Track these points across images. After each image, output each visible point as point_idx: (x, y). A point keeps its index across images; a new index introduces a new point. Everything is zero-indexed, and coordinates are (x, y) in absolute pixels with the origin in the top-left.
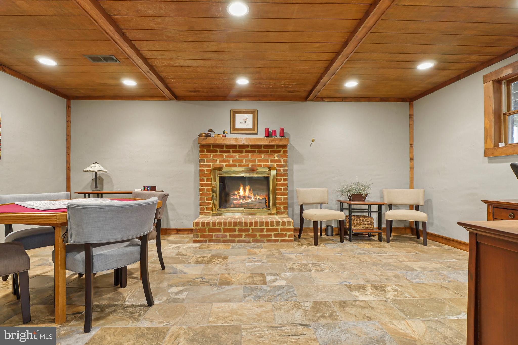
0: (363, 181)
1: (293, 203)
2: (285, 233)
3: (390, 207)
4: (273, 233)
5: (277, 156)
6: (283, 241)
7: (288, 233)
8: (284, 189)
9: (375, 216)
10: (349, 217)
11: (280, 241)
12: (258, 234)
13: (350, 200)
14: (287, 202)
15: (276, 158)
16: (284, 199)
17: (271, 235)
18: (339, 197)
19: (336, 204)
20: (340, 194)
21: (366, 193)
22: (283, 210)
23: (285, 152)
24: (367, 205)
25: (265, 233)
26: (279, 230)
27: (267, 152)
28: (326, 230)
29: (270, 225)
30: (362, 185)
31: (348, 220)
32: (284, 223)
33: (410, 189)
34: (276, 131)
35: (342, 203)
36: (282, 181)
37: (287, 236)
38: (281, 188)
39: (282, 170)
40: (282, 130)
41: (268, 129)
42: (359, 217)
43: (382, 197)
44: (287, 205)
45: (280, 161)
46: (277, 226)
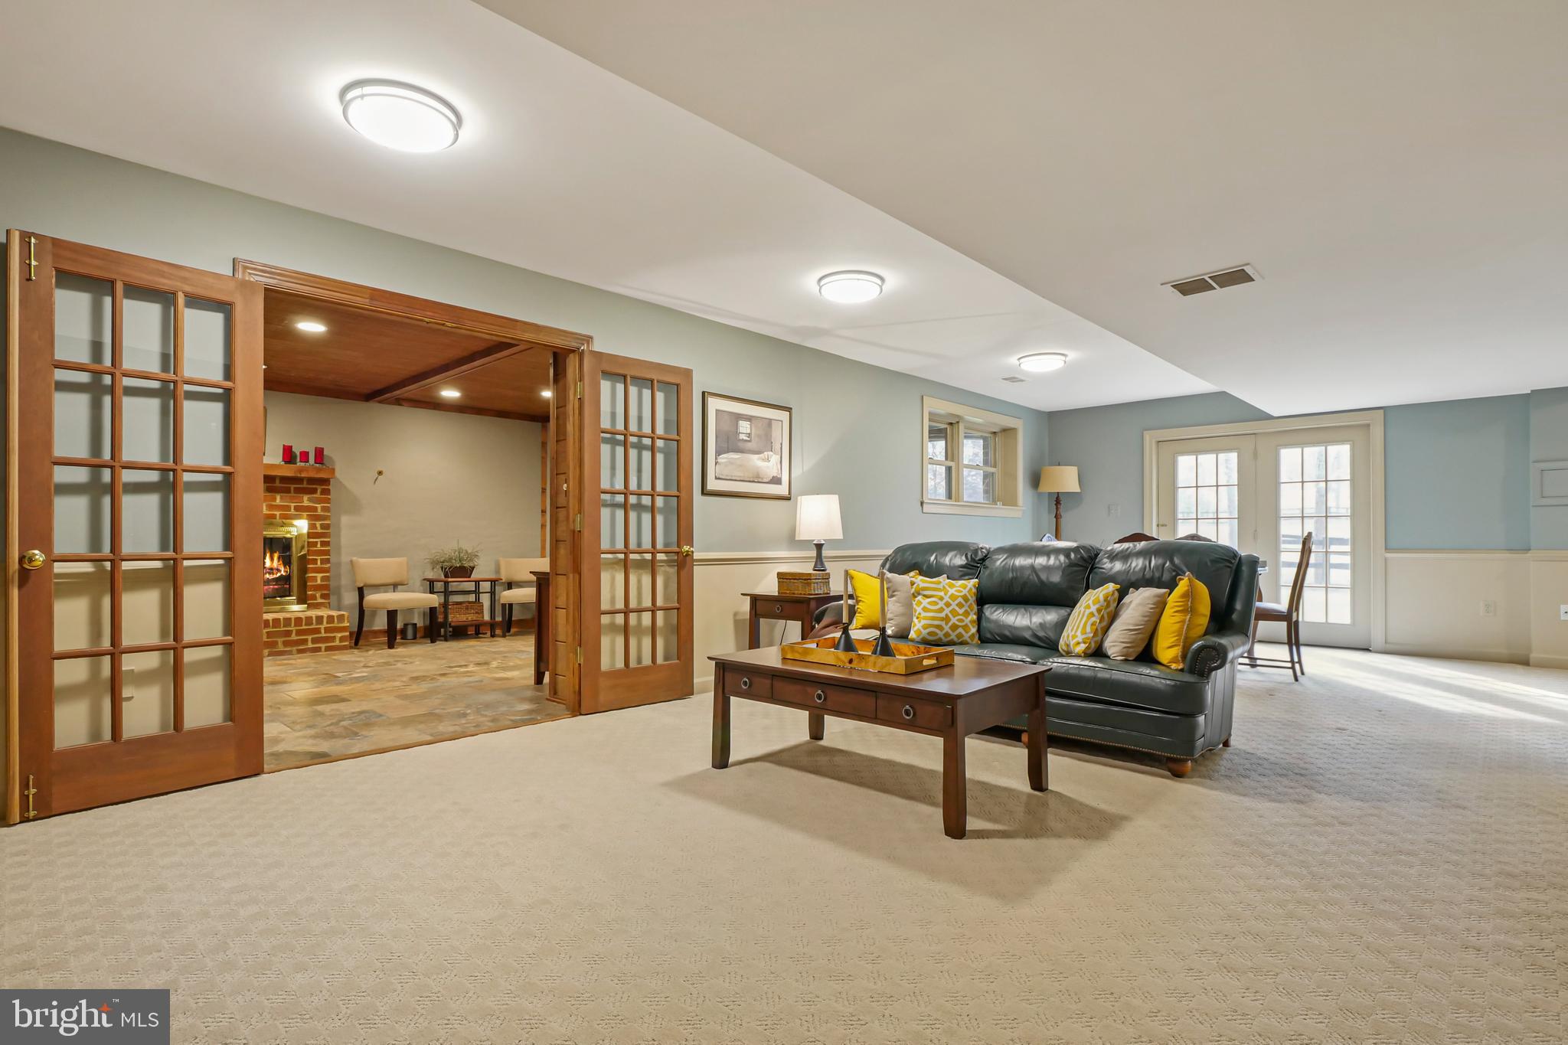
0: (468, 546)
1: (339, 588)
2: (332, 635)
3: (510, 585)
4: (310, 638)
5: (310, 500)
6: (328, 649)
7: (339, 635)
8: (323, 562)
9: (485, 600)
10: (445, 605)
11: (323, 649)
12: (280, 640)
13: (446, 576)
14: (329, 585)
15: (306, 503)
16: (323, 579)
17: (306, 640)
18: (426, 573)
19: (422, 585)
20: (429, 567)
21: (472, 565)
22: (320, 600)
23: (326, 492)
24: (474, 583)
25: (294, 637)
26: (323, 631)
27: (288, 491)
28: (403, 632)
29: (304, 623)
30: (467, 552)
31: (442, 610)
32: (330, 619)
33: (542, 557)
34: (308, 453)
35: (431, 582)
36: (319, 545)
37: (337, 640)
38: (316, 559)
39: (318, 526)
40: (320, 454)
41: (290, 447)
42: (458, 603)
43: (498, 571)
44: (329, 590)
45: (315, 509)
46: (317, 624)
